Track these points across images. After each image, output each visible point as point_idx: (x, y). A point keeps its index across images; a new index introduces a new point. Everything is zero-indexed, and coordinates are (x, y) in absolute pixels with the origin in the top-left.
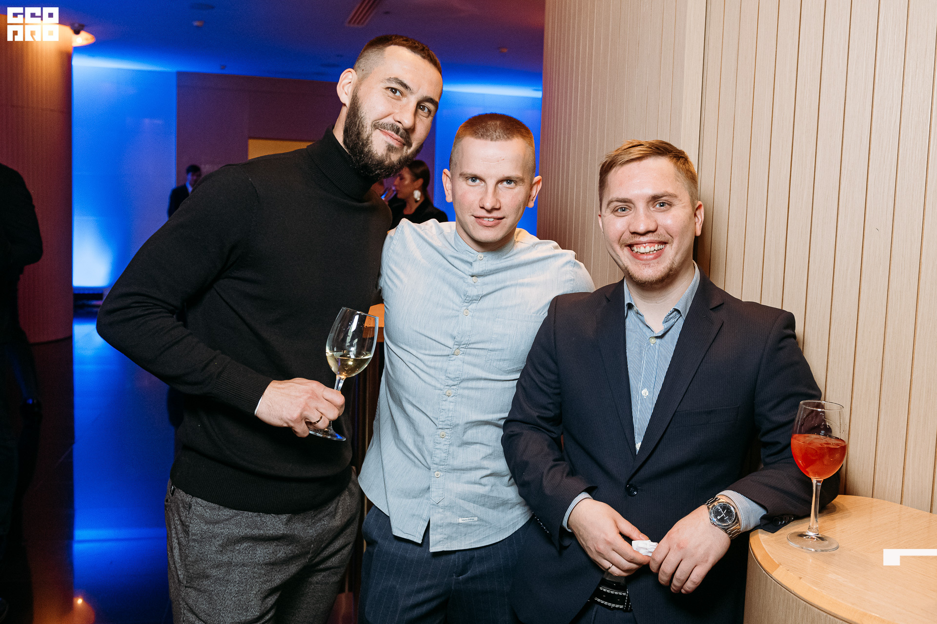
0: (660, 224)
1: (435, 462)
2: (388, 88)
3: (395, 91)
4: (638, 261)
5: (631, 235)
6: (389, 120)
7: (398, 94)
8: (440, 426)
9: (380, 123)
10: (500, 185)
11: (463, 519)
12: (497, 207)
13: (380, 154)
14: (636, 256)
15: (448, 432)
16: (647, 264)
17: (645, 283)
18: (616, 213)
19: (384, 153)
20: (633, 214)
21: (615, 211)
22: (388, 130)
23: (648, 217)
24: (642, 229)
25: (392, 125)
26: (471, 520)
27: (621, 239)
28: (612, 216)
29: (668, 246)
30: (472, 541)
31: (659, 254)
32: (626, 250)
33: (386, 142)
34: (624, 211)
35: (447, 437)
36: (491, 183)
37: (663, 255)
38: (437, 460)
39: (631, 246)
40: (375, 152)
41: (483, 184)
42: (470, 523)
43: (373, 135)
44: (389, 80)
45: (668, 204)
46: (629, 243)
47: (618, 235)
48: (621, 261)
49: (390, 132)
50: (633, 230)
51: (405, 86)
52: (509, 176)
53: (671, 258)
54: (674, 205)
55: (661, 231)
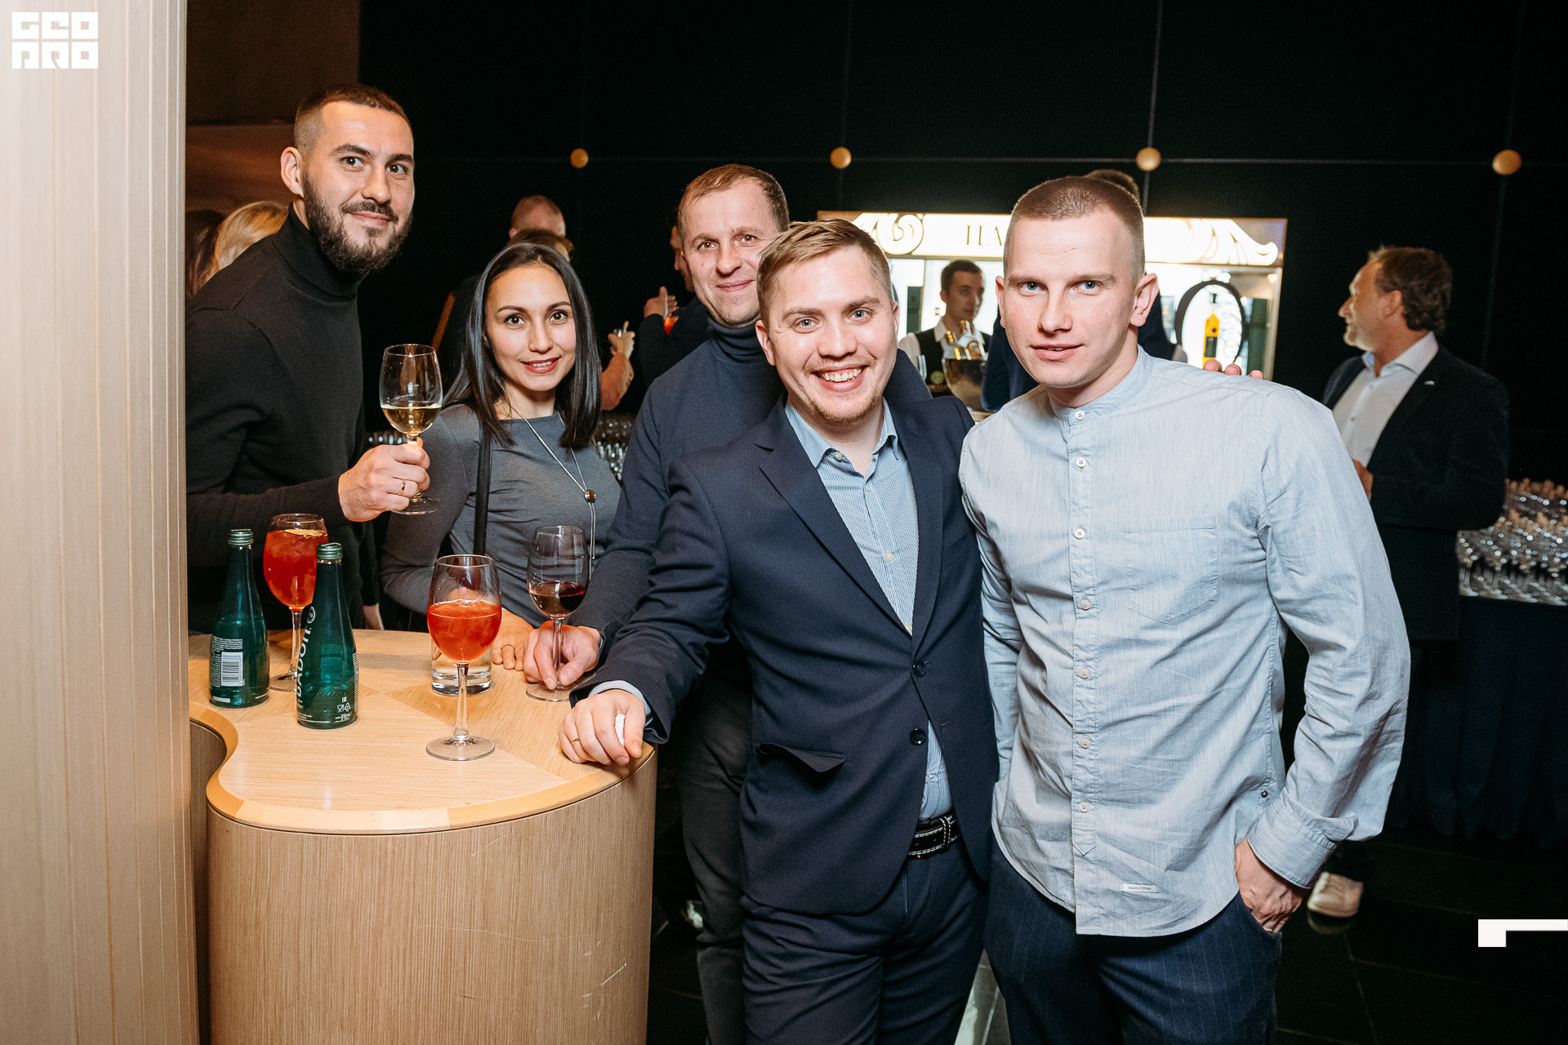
0: (861, 341)
1: (1079, 788)
2: (343, 159)
3: (350, 160)
4: (831, 392)
5: (820, 359)
6: (358, 198)
7: (358, 163)
8: (1079, 730)
9: (349, 205)
10: (1072, 291)
11: (1130, 885)
12: (1066, 327)
13: (361, 245)
14: (828, 386)
15: (1094, 739)
16: (844, 394)
17: (842, 420)
18: (798, 329)
19: (366, 241)
20: (822, 330)
21: (794, 325)
22: (360, 210)
23: (844, 333)
24: (838, 350)
25: (364, 204)
26: (1146, 890)
27: (807, 365)
28: (790, 332)
29: (868, 370)
30: (1154, 925)
31: (858, 382)
32: (813, 378)
33: (363, 227)
34: (807, 324)
35: (1093, 748)
36: (1056, 288)
37: (864, 383)
38: (1080, 785)
39: (818, 374)
40: (355, 246)
41: (1044, 293)
42: (1144, 895)
43: (345, 223)
44: (339, 149)
45: (868, 313)
46: (818, 369)
47: (802, 359)
48: (805, 392)
49: (364, 212)
50: (825, 352)
51: (363, 152)
52: (1086, 274)
53: (874, 385)
54: (875, 313)
55: (861, 351)
